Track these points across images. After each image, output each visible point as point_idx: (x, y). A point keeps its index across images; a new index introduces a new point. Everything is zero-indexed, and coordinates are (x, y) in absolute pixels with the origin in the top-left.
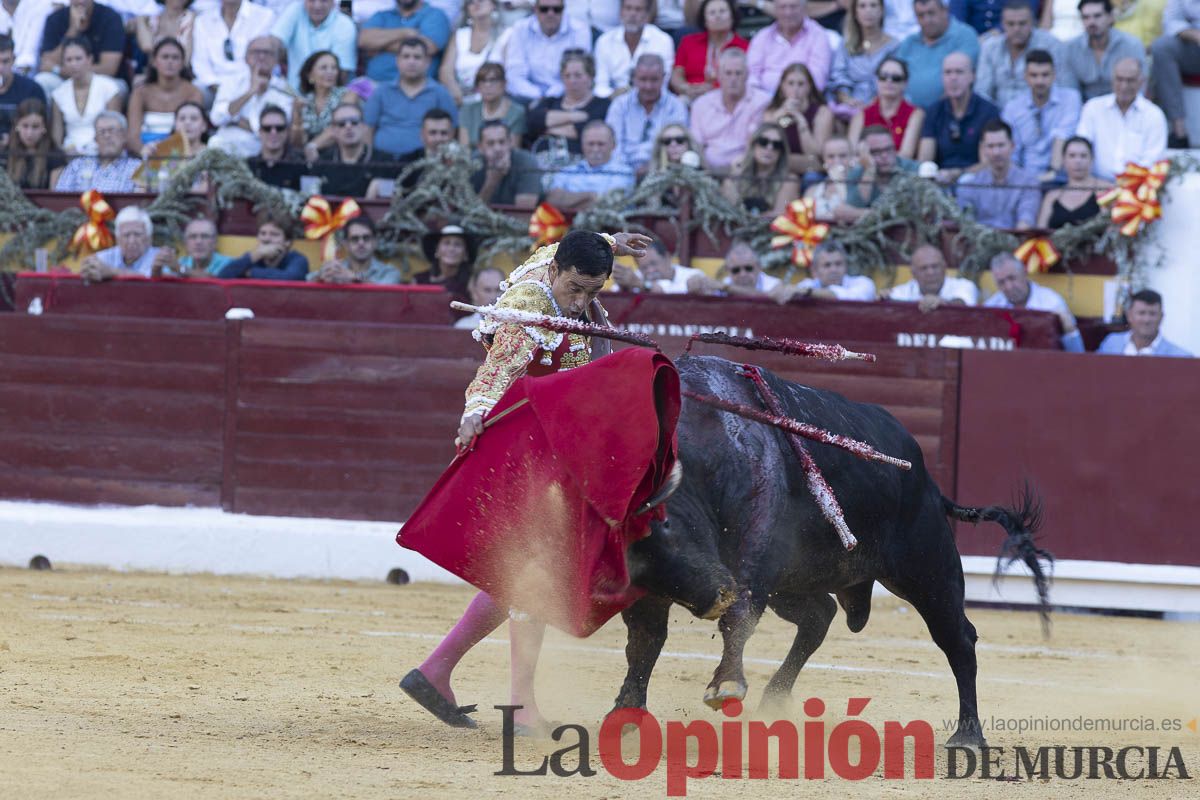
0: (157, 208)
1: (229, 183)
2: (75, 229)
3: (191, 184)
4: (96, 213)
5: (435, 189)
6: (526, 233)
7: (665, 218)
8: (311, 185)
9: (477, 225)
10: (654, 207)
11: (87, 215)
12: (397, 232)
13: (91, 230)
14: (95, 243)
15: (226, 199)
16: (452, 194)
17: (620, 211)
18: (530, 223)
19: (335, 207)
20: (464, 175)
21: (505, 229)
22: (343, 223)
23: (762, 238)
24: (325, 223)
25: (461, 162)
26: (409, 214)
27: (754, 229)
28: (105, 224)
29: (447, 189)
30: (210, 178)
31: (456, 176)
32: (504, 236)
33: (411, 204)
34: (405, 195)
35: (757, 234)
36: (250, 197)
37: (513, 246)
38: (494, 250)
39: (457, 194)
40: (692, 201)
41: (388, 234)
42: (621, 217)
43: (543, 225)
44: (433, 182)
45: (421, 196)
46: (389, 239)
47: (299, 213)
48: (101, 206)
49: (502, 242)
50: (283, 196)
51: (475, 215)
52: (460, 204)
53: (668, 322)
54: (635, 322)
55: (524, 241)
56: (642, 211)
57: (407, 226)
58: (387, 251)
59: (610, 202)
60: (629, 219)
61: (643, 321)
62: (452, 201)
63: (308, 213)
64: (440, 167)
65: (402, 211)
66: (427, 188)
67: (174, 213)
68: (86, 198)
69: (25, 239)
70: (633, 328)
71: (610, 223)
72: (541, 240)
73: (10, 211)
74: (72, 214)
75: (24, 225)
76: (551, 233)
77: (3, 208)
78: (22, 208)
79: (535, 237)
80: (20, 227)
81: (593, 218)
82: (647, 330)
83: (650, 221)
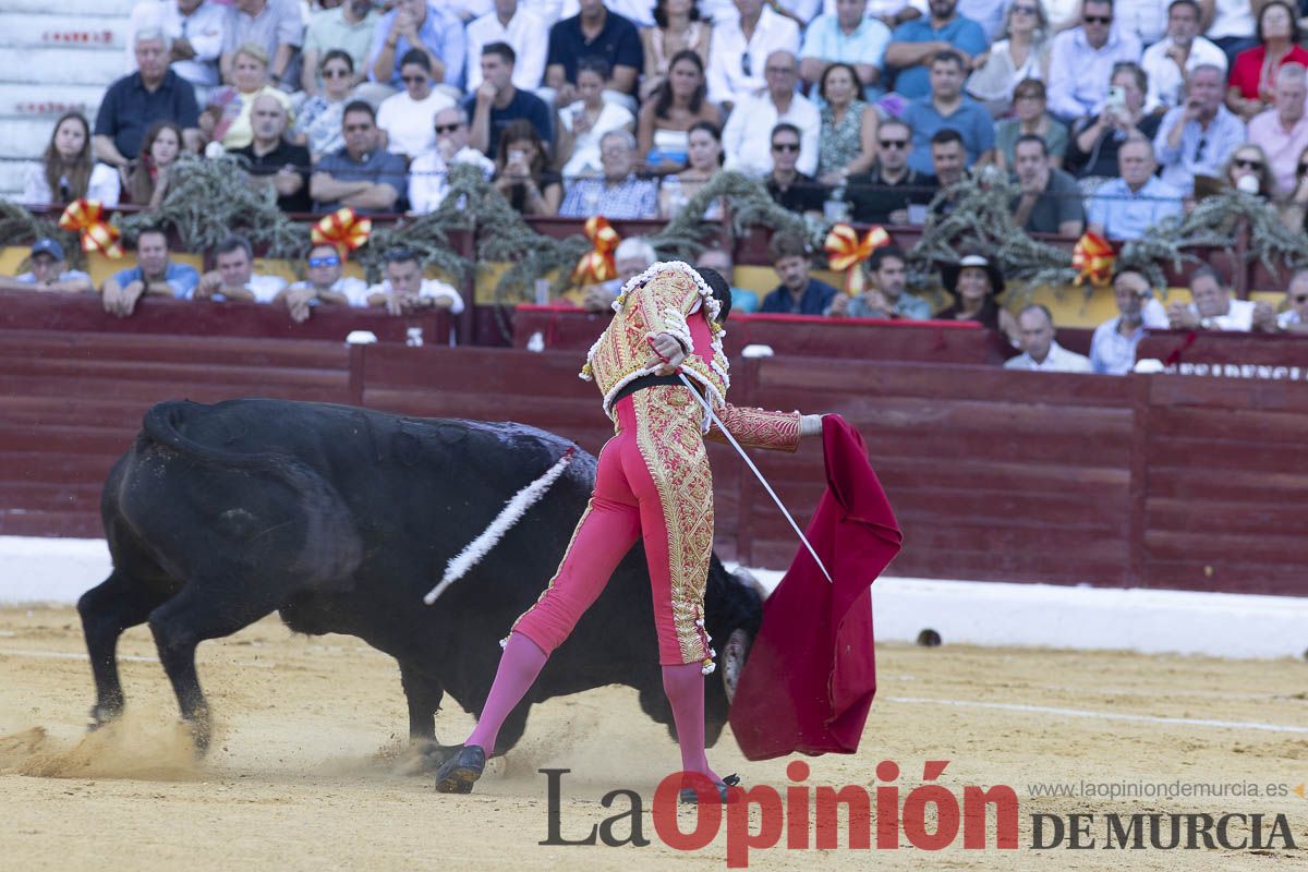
0: (667, 236)
1: (746, 209)
2: (579, 258)
3: (705, 210)
4: (602, 240)
5: (970, 215)
6: (1069, 264)
7: (1220, 249)
8: (836, 210)
9: (1017, 255)
10: (1209, 238)
11: (592, 243)
12: (929, 262)
13: (596, 260)
14: (601, 273)
15: (744, 226)
16: (989, 221)
17: (1172, 240)
18: (1073, 253)
19: (862, 235)
20: (1002, 201)
21: (1047, 261)
22: (869, 252)
24: (851, 252)
25: (999, 187)
26: (943, 243)
28: (609, 252)
29: (984, 217)
30: (726, 204)
31: (994, 202)
32: (1046, 267)
33: (945, 233)
34: (938, 223)
36: (770, 224)
37: (1056, 278)
38: (1035, 282)
39: (994, 221)
40: (1249, 230)
41: (919, 265)
42: (1173, 247)
43: (1088, 256)
44: (969, 208)
45: (955, 224)
46: (920, 271)
47: (823, 242)
48: (608, 234)
49: (1044, 273)
50: (805, 223)
51: (1014, 245)
52: (997, 233)
53: (1223, 360)
54: (1188, 361)
55: (1068, 273)
56: (1196, 240)
57: (940, 256)
58: (918, 283)
59: (1161, 231)
60: (1182, 250)
61: (1196, 360)
62: (989, 229)
63: (832, 242)
64: (976, 192)
65: (936, 239)
66: (962, 215)
67: (687, 242)
68: (591, 224)
69: (525, 269)
70: (1185, 369)
71: (1161, 254)
72: (1086, 272)
73: (508, 238)
74: (575, 242)
75: (524, 253)
76: (1097, 263)
77: (500, 235)
78: (521, 234)
79: (1079, 269)
80: (519, 255)
81: (1142, 249)
82: (1200, 370)
83: (1205, 252)
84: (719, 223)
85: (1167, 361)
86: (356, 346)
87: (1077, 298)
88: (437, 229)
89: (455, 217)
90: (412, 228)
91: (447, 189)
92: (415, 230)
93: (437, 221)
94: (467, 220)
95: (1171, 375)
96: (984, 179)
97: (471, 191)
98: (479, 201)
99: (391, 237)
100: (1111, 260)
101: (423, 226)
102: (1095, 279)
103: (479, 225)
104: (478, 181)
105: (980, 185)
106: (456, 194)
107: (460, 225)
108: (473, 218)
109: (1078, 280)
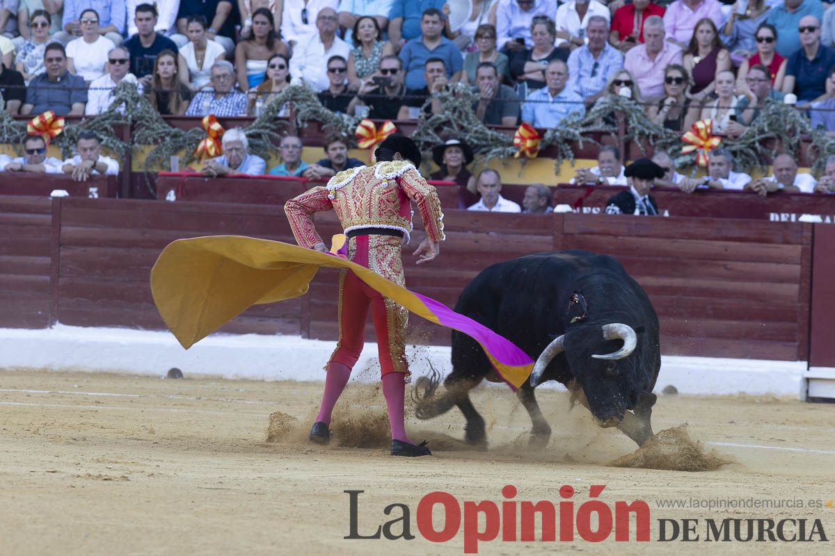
0: (255, 128)
1: (304, 110)
2: (198, 142)
3: (278, 111)
4: (213, 130)
5: (448, 113)
6: (511, 144)
7: (608, 133)
8: (363, 111)
9: (477, 138)
10: (600, 126)
11: (207, 131)
12: (422, 143)
13: (209, 143)
14: (212, 152)
15: (303, 121)
16: (460, 117)
17: (576, 129)
18: (514, 137)
19: (379, 126)
20: (468, 103)
21: (497, 142)
23: (676, 147)
24: (372, 138)
25: (466, 95)
26: (430, 131)
27: (669, 141)
28: (218, 138)
29: (457, 114)
30: (292, 106)
31: (463, 105)
32: (497, 147)
33: (432, 125)
34: (427, 118)
35: (671, 144)
36: (320, 119)
37: (503, 153)
38: (490, 156)
39: (463, 117)
40: (626, 122)
42: (577, 132)
43: (522, 138)
44: (447, 108)
45: (440, 119)
47: (354, 130)
48: (216, 126)
49: (495, 150)
50: (343, 119)
51: (476, 132)
52: (465, 124)
54: (587, 206)
55: (510, 149)
56: (592, 128)
57: (429, 139)
59: (570, 122)
60: (583, 134)
61: (593, 205)
62: (460, 122)
63: (360, 130)
64: (452, 98)
65: (426, 128)
67: (267, 131)
68: (206, 120)
69: (163, 150)
70: (585, 210)
71: (569, 137)
72: (522, 148)
73: (153, 129)
74: (195, 132)
75: (163, 138)
76: (529, 143)
77: (147, 128)
78: (161, 127)
79: (518, 147)
80: (160, 141)
81: (558, 134)
82: (596, 211)
83: (598, 135)
84: (287, 119)
85: (574, 206)
86: (56, 198)
87: (516, 166)
88: (107, 124)
89: (118, 116)
90: (91, 123)
91: (113, 98)
92: (93, 125)
93: (107, 119)
94: (126, 118)
95: (576, 214)
96: (456, 91)
97: (129, 100)
98: (133, 106)
99: (78, 129)
100: (538, 141)
101: (98, 122)
102: (528, 153)
103: (134, 122)
104: (133, 94)
105: (454, 94)
106: (118, 102)
107: (122, 121)
108: (130, 116)
109: (517, 155)
